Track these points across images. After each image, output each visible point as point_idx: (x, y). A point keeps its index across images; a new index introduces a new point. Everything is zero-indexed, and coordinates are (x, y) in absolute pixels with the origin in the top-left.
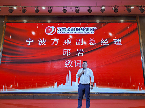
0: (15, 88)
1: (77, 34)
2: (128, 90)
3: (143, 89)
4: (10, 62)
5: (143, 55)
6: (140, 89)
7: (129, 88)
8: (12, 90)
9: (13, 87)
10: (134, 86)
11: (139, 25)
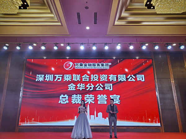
0: (36, 121)
1: (93, 69)
2: (144, 123)
3: (158, 123)
4: (31, 96)
5: (158, 90)
6: (156, 122)
7: (145, 122)
8: (33, 123)
9: (34, 121)
10: (150, 119)
11: (154, 61)
